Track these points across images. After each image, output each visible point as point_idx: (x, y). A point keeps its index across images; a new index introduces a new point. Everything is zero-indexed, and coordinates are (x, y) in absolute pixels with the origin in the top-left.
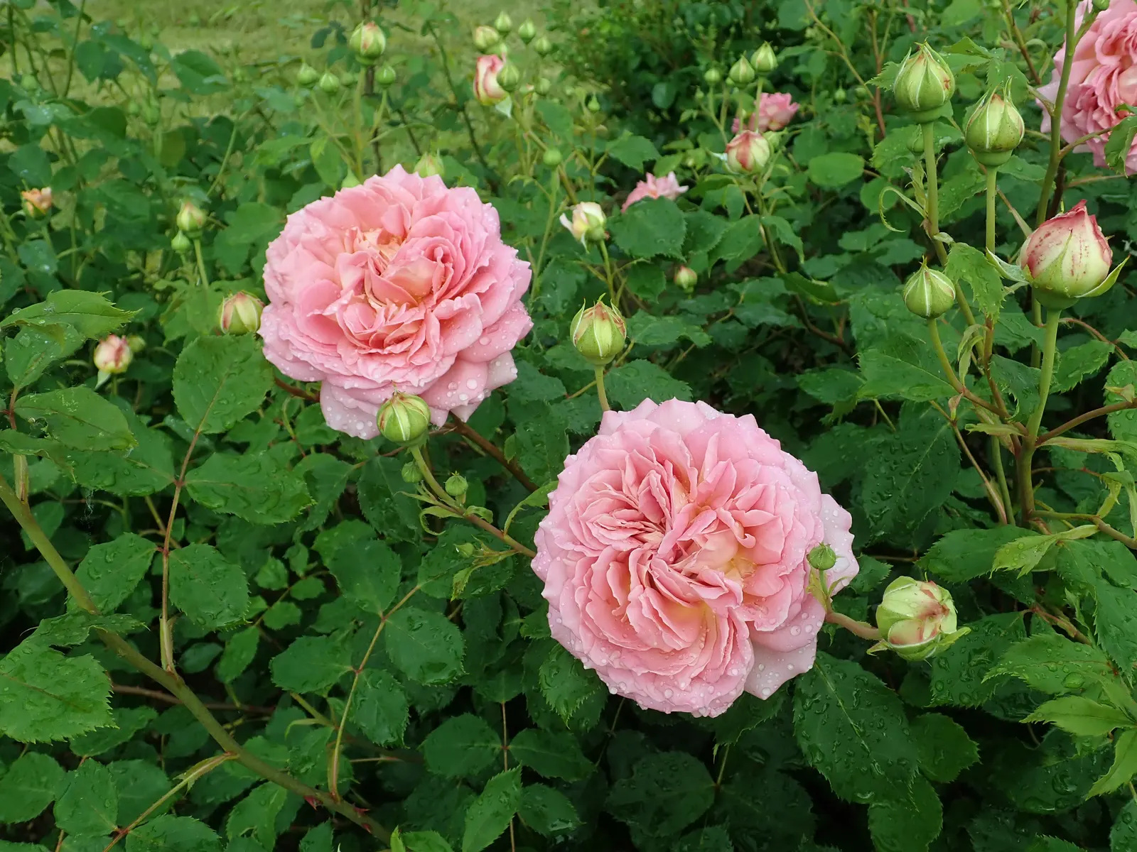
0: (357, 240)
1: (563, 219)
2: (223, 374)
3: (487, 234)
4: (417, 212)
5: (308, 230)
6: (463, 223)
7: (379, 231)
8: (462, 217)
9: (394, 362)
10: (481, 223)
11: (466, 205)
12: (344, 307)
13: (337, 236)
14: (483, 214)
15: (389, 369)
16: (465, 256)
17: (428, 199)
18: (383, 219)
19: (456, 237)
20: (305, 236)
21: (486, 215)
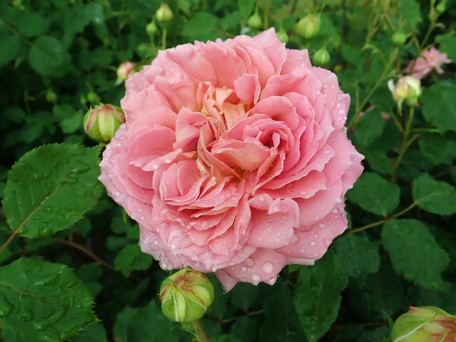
0: (206, 96)
1: (391, 84)
2: (58, 181)
3: (333, 129)
4: (270, 87)
5: (163, 73)
6: (312, 113)
7: (230, 91)
8: (313, 103)
9: (194, 238)
10: (331, 113)
11: (322, 91)
12: (165, 166)
13: (192, 84)
14: (335, 105)
15: (187, 242)
16: (302, 149)
17: (285, 76)
18: (236, 82)
19: (300, 125)
20: (159, 79)
21: (338, 105)
